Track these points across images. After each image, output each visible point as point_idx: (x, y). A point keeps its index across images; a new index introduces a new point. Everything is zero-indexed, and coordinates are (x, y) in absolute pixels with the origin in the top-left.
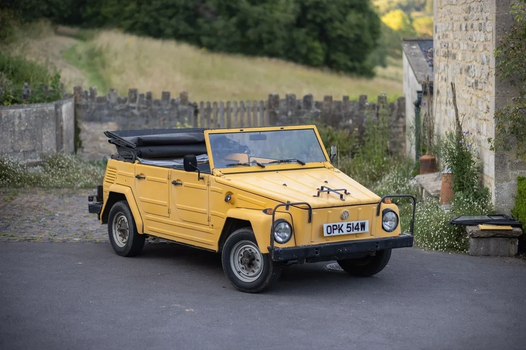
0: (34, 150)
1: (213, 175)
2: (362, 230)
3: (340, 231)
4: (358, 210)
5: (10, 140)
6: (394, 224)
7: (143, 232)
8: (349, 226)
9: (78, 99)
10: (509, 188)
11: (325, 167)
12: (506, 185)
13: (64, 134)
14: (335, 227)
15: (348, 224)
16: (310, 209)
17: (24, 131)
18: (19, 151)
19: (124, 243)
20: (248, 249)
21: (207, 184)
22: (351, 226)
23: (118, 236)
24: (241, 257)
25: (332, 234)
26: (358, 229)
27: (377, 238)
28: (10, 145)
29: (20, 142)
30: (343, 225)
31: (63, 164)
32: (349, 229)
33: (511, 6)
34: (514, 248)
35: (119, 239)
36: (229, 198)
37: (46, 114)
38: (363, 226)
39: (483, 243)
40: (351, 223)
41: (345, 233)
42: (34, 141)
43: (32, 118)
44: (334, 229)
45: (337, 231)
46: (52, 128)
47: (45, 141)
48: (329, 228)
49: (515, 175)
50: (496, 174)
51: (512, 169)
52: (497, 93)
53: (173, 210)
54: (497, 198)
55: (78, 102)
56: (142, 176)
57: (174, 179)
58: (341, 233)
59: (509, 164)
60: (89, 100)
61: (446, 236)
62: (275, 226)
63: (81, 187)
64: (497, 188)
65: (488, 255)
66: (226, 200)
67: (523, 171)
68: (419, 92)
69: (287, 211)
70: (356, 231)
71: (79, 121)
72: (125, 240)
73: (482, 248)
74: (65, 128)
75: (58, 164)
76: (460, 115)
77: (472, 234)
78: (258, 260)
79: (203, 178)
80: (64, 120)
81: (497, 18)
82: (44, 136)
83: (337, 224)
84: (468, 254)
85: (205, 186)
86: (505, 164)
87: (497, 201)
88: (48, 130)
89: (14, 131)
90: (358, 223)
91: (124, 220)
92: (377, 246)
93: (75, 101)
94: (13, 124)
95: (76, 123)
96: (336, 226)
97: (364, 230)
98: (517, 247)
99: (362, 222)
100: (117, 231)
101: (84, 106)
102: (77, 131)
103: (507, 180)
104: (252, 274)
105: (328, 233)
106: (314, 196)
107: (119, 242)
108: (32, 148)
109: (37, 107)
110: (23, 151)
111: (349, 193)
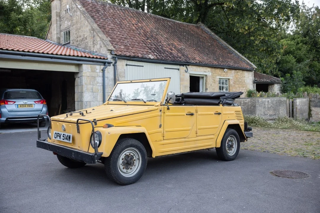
0: (275, 115)
5: (263, 110)
9: (311, 98)
17: (270, 107)
18: (267, 115)
28: (263, 112)
29: (268, 111)
37: (282, 101)
42: (275, 111)
43: (275, 102)
47: (281, 112)
55: (311, 100)
71: (311, 107)
82: (280, 110)
88: (283, 107)
89: (265, 107)
94: (265, 104)
101: (313, 101)
102: (310, 110)
108: (274, 114)
109: (277, 99)
110: (270, 115)
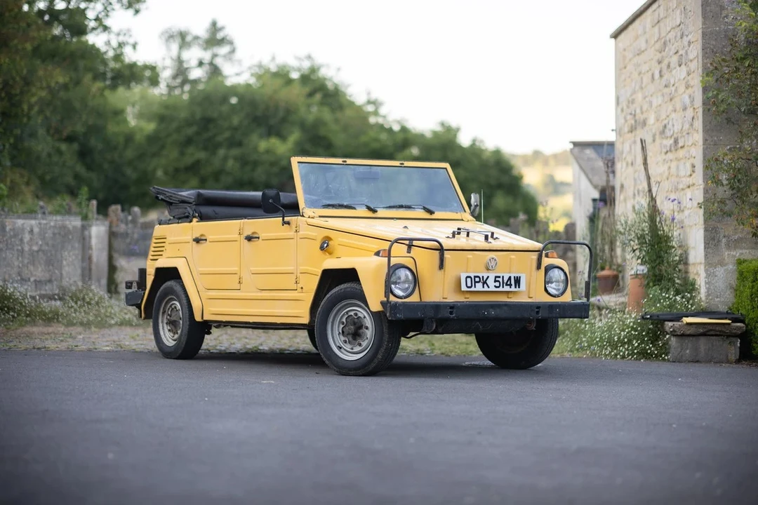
0: (50, 281)
1: (303, 216)
2: (516, 287)
3: (485, 285)
4: (511, 259)
5: (16, 263)
6: (561, 286)
7: (202, 318)
8: (497, 279)
9: (114, 225)
10: (725, 275)
11: (462, 220)
12: (720, 271)
13: (93, 267)
14: (477, 279)
15: (496, 277)
16: (441, 250)
17: (38, 252)
18: (29, 280)
19: (175, 340)
20: (352, 313)
21: (294, 229)
22: (501, 280)
23: (166, 331)
24: (342, 326)
25: (473, 289)
26: (510, 285)
27: (537, 301)
28: (16, 270)
29: (31, 268)
30: (488, 277)
31: (91, 299)
32: (497, 284)
33: (723, 18)
34: (734, 350)
35: (169, 335)
36: (325, 246)
37: (69, 230)
38: (518, 281)
39: (689, 343)
40: (501, 275)
41: (492, 288)
42: (51, 267)
43: (49, 234)
44: (475, 282)
45: (481, 284)
46: (77, 252)
47: (67, 270)
48: (469, 280)
49: (735, 256)
50: (706, 255)
51: (728, 247)
52: (705, 140)
53: (246, 277)
54: (708, 289)
55: (114, 229)
56: (203, 238)
57: (248, 232)
58: (486, 289)
59: (724, 240)
60: (130, 225)
61: (636, 337)
62: (391, 273)
63: (116, 324)
64: (708, 275)
65: (697, 361)
66: (322, 248)
67: (744, 251)
68: (594, 200)
69: (408, 255)
70: (507, 288)
71: (115, 255)
72: (176, 336)
73: (688, 352)
74: (95, 259)
75: (84, 299)
76: (653, 184)
77: (674, 331)
78: (367, 328)
79: (288, 223)
80: (94, 247)
81: (704, 34)
82: (64, 263)
83: (481, 276)
84: (668, 360)
85: (292, 234)
86: (719, 241)
87: (708, 295)
88: (71, 253)
89: (22, 251)
90: (510, 278)
91: (175, 307)
92: (538, 312)
93: (110, 227)
94: (21, 240)
95: (110, 258)
96: (478, 277)
97: (519, 287)
98: (738, 350)
99: (516, 275)
100: (165, 325)
101: (122, 234)
102: (112, 269)
103: (722, 263)
104: (357, 349)
105: (468, 287)
106: (448, 237)
107: (168, 340)
108: (47, 276)
109: (56, 220)
110: (35, 281)
111: (497, 238)
